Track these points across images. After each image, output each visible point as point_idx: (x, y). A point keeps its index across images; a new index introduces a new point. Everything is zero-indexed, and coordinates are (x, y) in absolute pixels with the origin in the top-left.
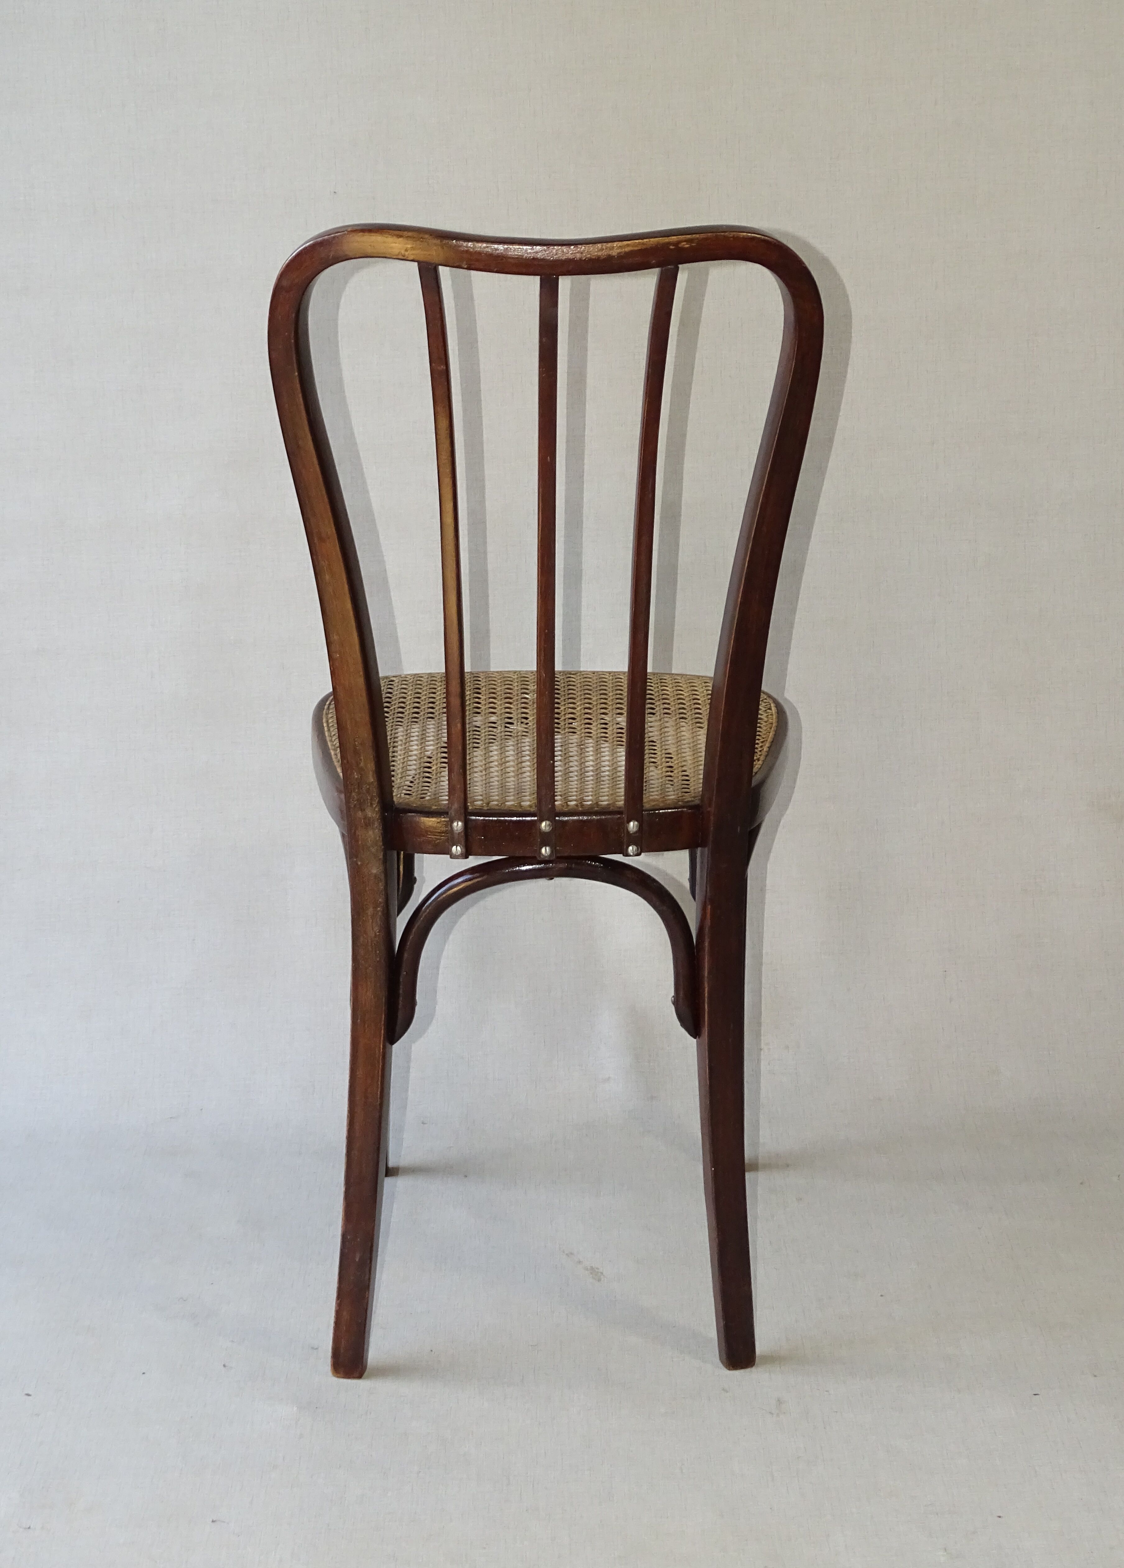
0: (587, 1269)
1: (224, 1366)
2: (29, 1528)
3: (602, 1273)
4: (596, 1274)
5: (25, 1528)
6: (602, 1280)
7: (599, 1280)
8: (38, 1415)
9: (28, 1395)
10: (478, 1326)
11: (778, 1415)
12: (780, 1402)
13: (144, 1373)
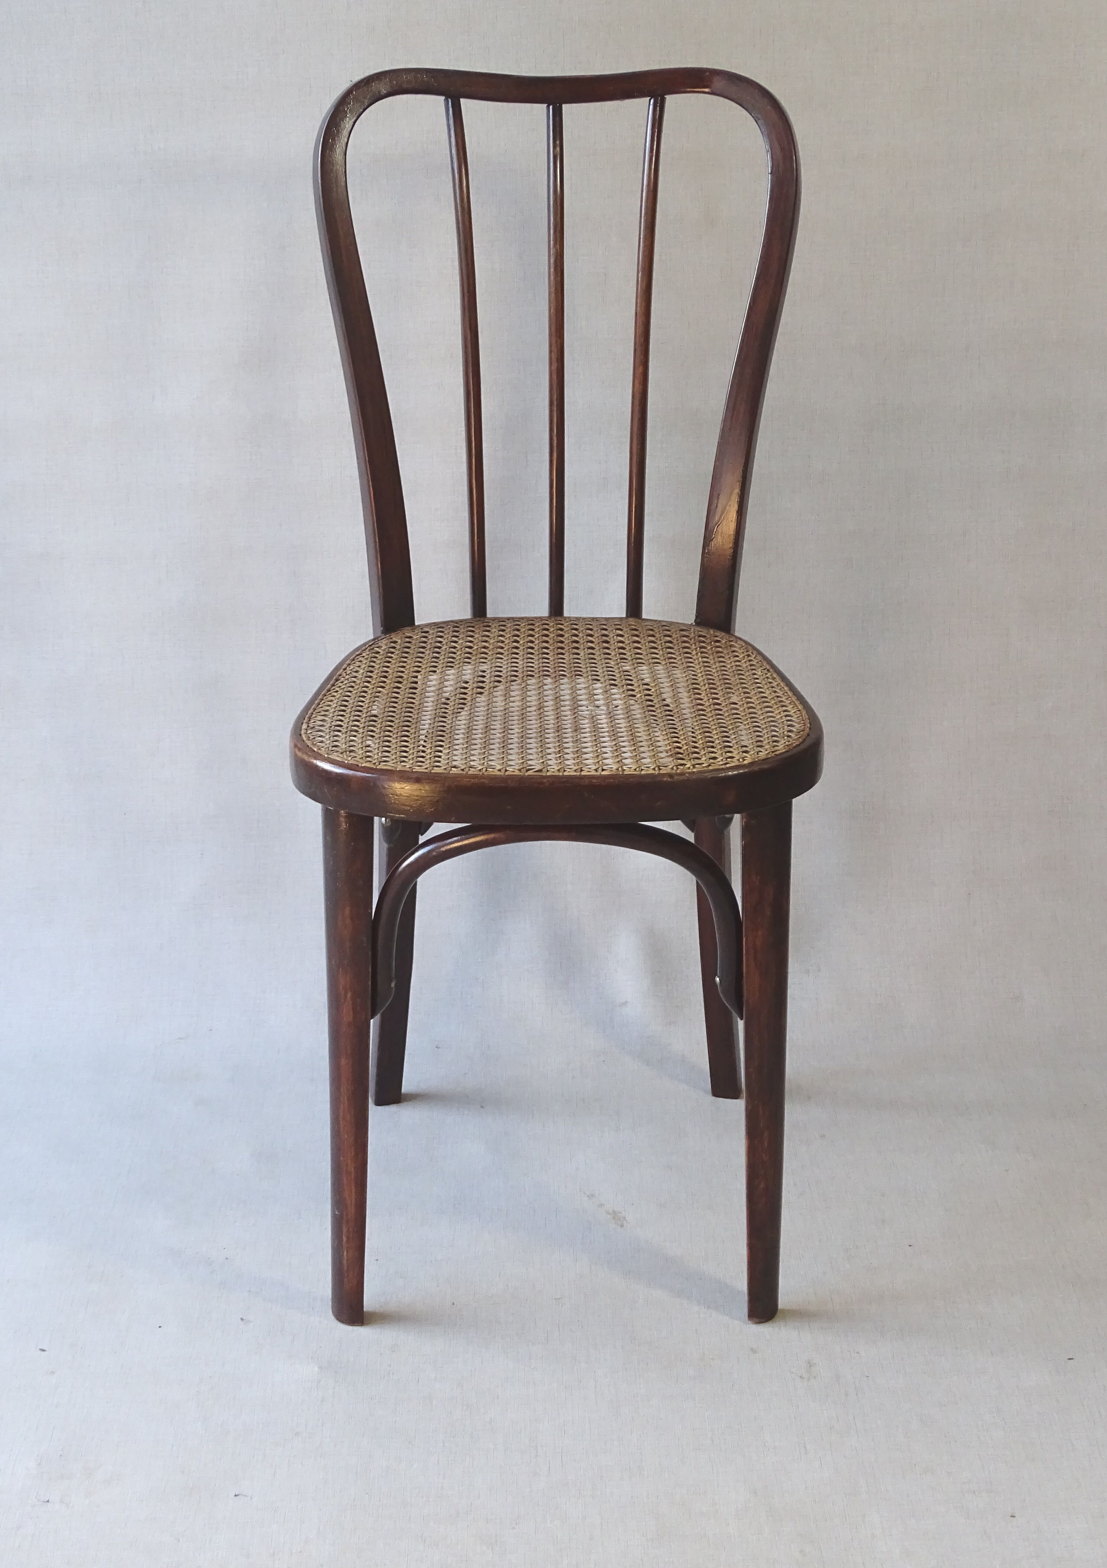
0: (609, 1214)
1: (242, 1319)
2: (48, 1501)
3: (625, 1218)
4: (617, 1218)
5: (44, 1502)
6: (625, 1225)
7: (622, 1226)
8: (53, 1373)
9: (43, 1350)
10: (499, 1276)
11: (809, 1379)
12: (810, 1364)
13: (160, 1327)
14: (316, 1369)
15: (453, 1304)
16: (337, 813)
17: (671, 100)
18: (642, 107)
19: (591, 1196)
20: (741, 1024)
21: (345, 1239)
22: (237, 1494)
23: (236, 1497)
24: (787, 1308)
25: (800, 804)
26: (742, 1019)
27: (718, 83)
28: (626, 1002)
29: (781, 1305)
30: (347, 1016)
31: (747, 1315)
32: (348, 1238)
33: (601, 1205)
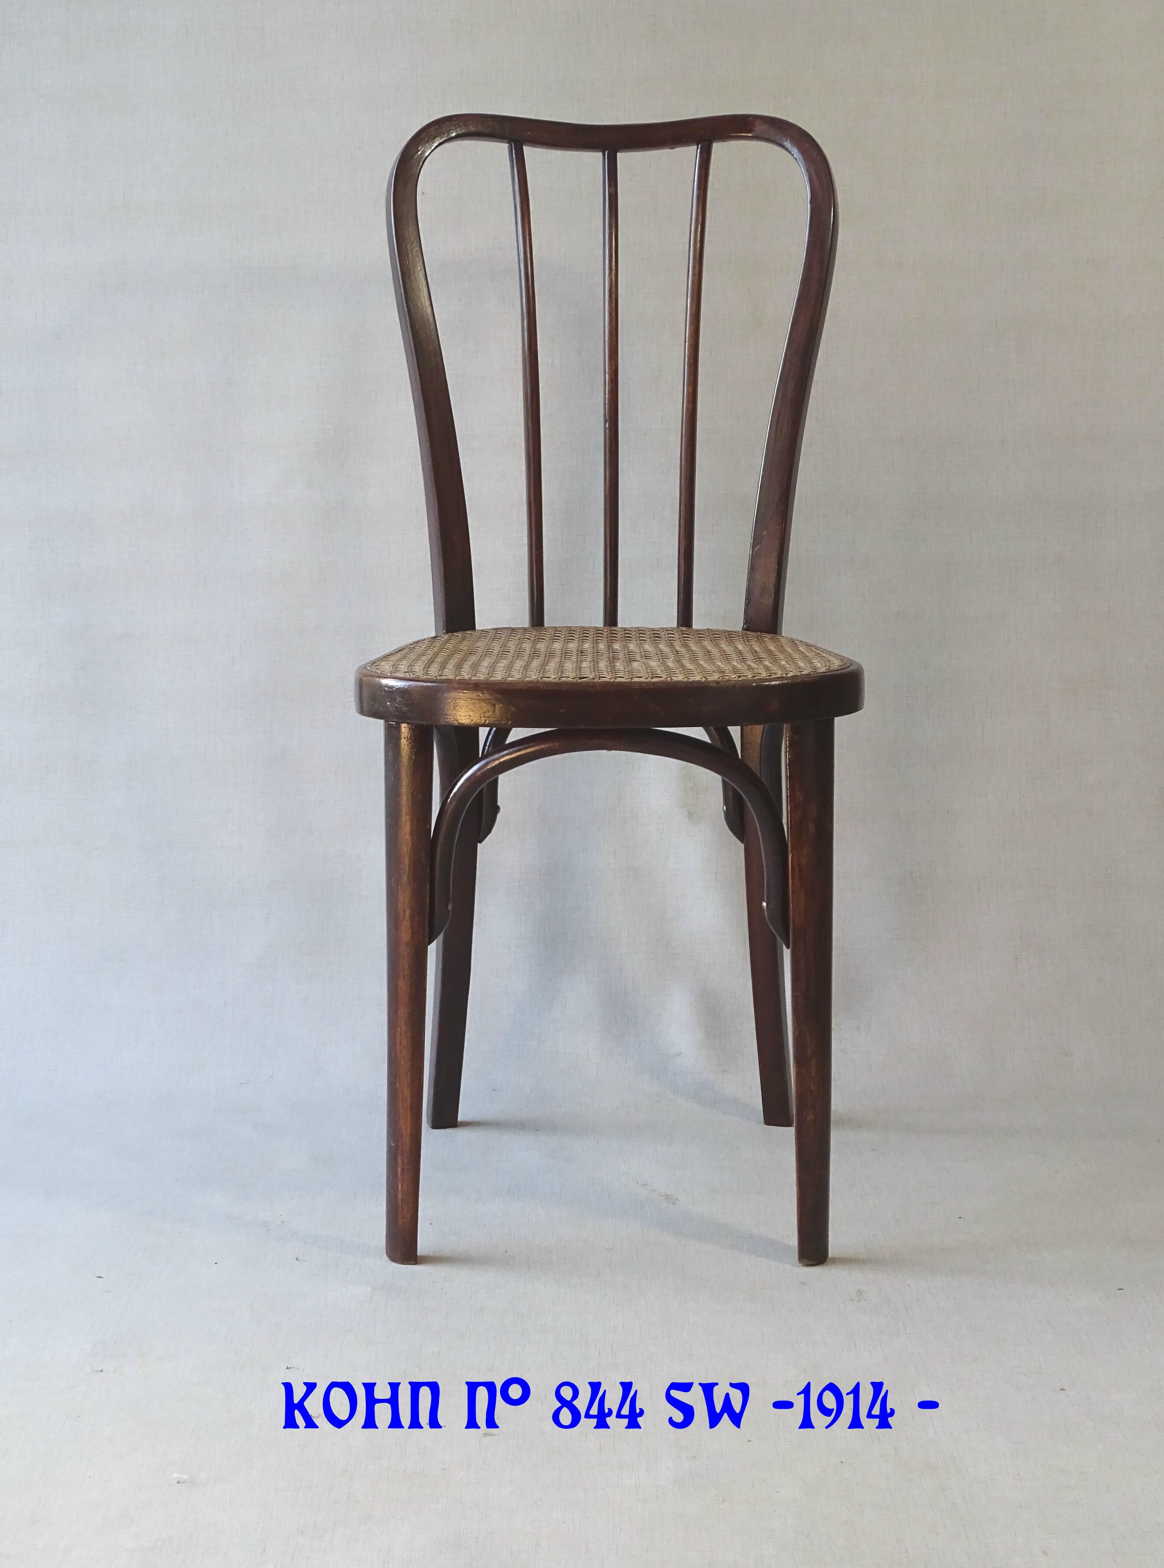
0: (661, 1196)
3: (677, 1199)
4: (669, 1198)
6: (677, 1203)
7: (674, 1204)
12: (860, 1292)
14: (369, 1289)
15: (506, 1252)
16: (398, 728)
17: (718, 148)
18: (690, 153)
19: (644, 1185)
20: (787, 955)
21: (399, 1171)
22: (289, 1367)
23: (287, 1370)
24: (837, 1256)
25: (842, 724)
26: (788, 948)
27: (760, 128)
28: (680, 1054)
29: (831, 1254)
30: (405, 936)
31: (797, 1257)
32: (403, 1170)
33: (654, 1190)
